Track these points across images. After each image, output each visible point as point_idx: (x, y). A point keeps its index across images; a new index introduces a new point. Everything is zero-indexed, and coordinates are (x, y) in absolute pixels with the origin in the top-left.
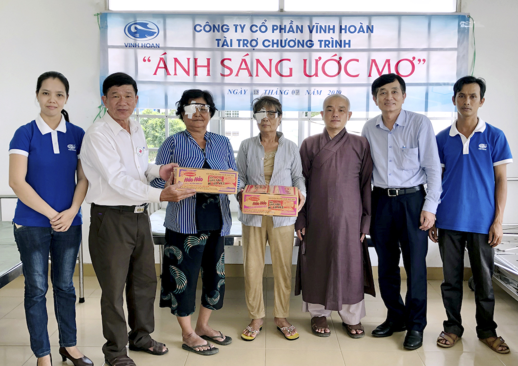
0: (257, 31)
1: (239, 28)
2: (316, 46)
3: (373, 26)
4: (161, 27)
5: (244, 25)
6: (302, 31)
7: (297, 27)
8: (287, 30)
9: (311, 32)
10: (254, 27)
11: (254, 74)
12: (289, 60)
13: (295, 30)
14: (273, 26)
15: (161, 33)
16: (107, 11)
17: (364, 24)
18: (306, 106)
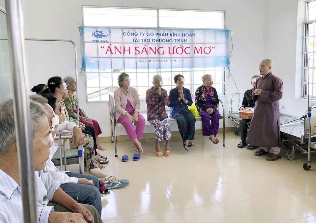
0: (149, 35)
1: (142, 34)
2: (174, 41)
3: (195, 34)
4: (108, 33)
5: (144, 33)
6: (167, 36)
7: (166, 34)
8: (162, 35)
9: (171, 36)
11: (149, 53)
12: (163, 47)
13: (165, 35)
14: (156, 33)
15: (109, 35)
16: (83, 26)
17: (192, 33)
18: (170, 66)
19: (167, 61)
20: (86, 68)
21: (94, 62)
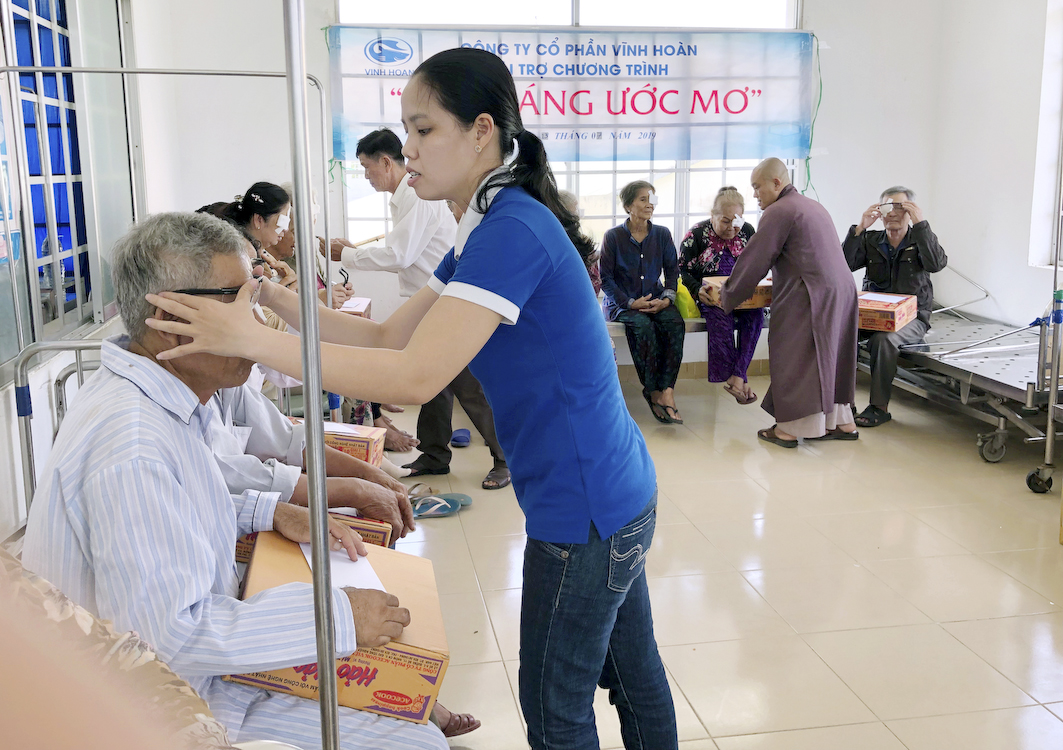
0: (545, 53)
1: (521, 49)
2: (624, 72)
3: (695, 47)
6: (604, 54)
7: (599, 47)
8: (585, 52)
9: (616, 54)
10: (542, 47)
11: (542, 111)
12: (588, 92)
13: (596, 52)
14: (567, 46)
15: (416, 54)
16: (338, 24)
17: (685, 44)
18: (611, 154)
19: (600, 135)
20: (344, 158)
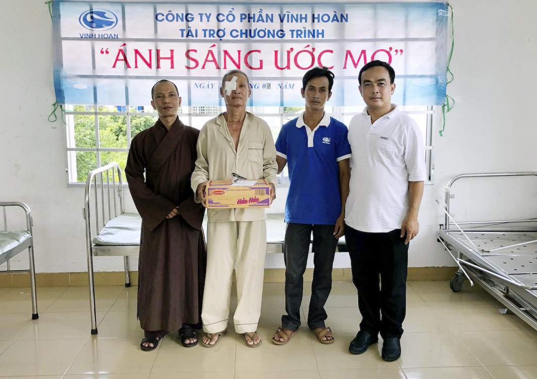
0: (223, 20)
1: (204, 17)
3: (347, 15)
4: (119, 16)
5: (210, 14)
7: (267, 16)
8: (256, 19)
9: (282, 21)
10: (221, 16)
11: (222, 66)
12: (259, 51)
13: (265, 20)
14: (242, 15)
17: (339, 13)
18: (279, 101)
20: (64, 103)
21: (85, 87)
